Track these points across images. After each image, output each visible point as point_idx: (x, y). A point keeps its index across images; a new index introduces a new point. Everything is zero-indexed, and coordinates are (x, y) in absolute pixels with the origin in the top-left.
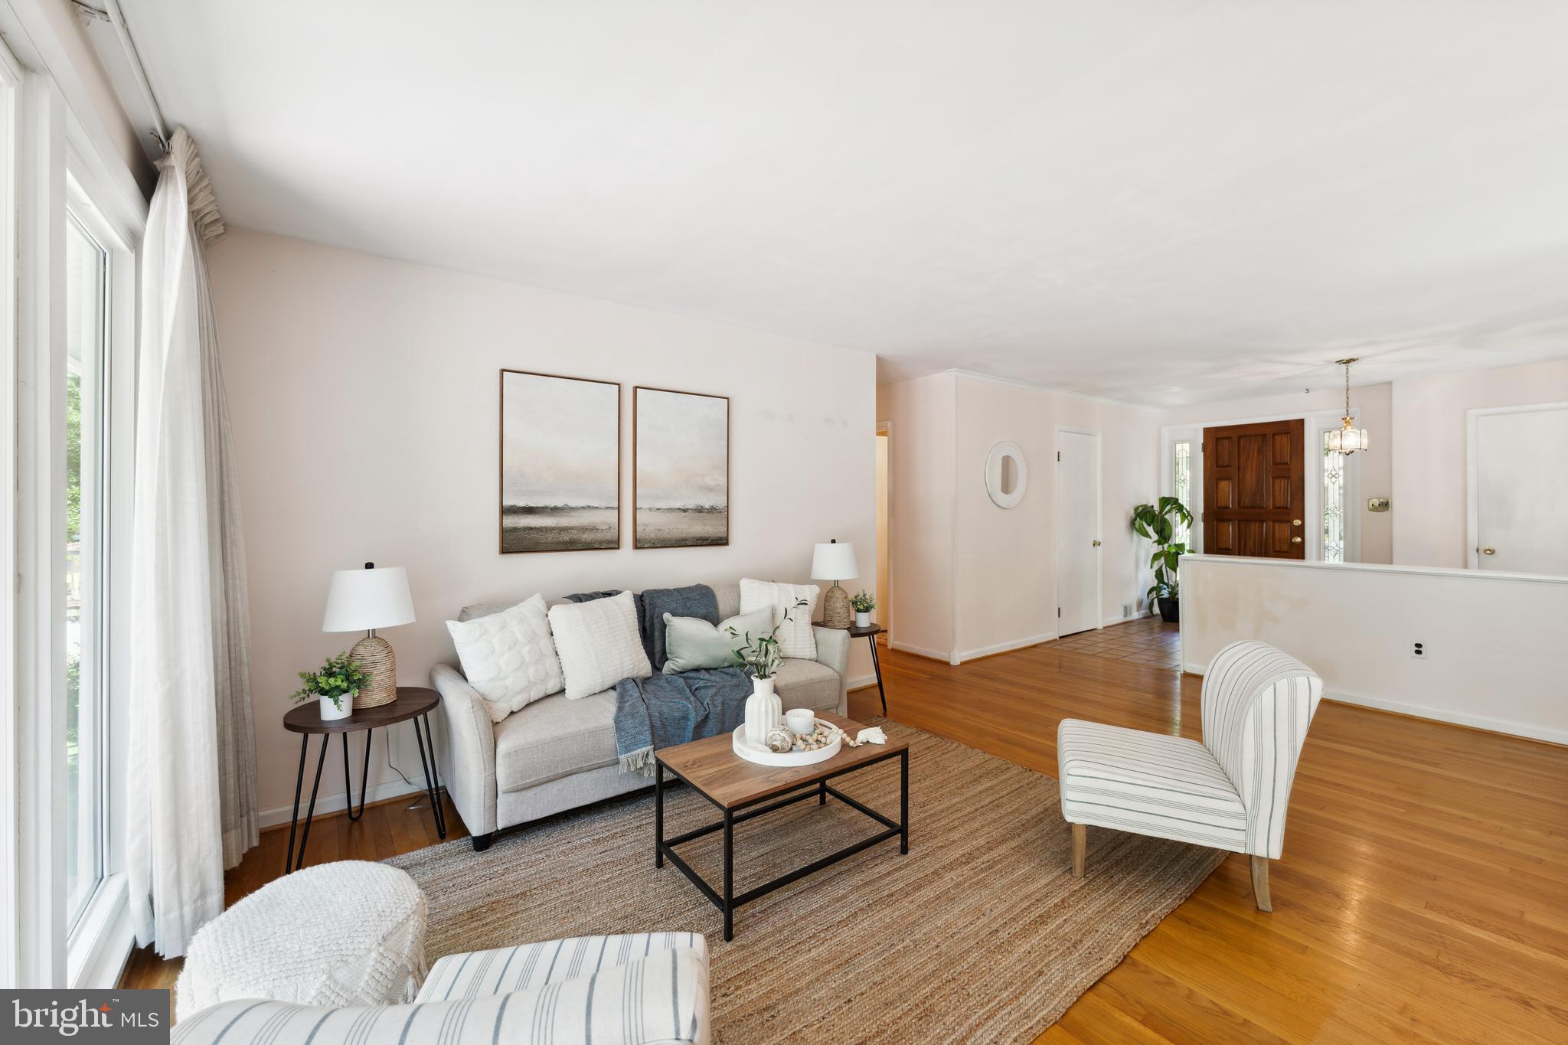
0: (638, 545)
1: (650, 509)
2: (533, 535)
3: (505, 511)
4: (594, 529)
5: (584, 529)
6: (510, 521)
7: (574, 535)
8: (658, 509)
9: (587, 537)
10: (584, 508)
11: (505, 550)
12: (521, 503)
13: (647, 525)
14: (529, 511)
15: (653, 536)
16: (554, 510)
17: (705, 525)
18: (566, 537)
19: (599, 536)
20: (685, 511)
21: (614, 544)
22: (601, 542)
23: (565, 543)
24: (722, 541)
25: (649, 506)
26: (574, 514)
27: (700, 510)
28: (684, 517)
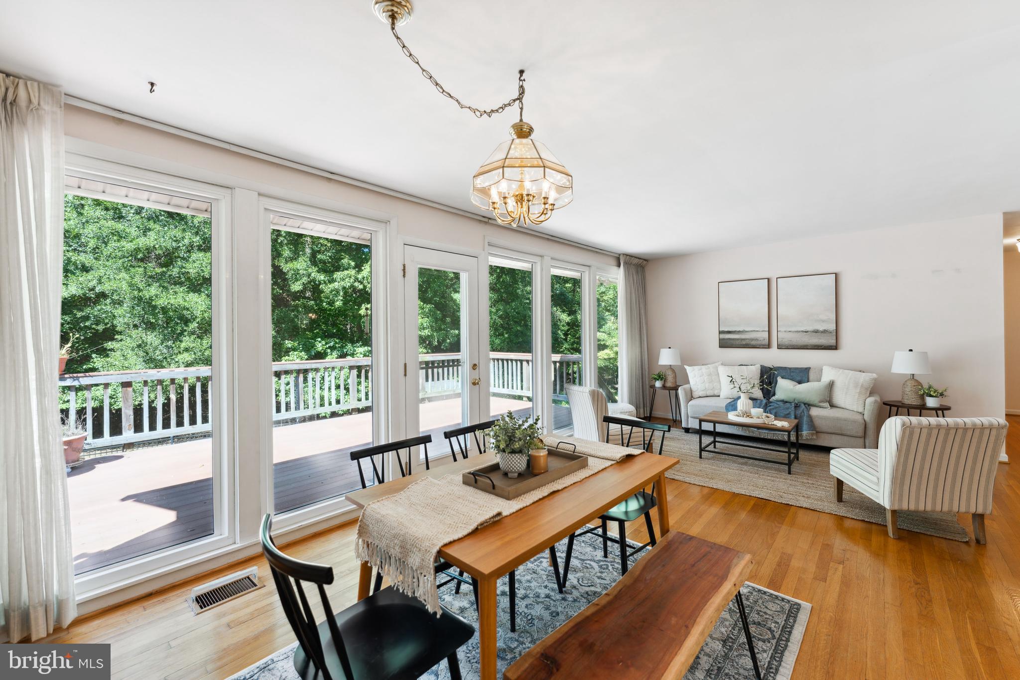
0: (780, 347)
1: (785, 331)
2: (732, 342)
3: (721, 332)
4: (757, 340)
5: (752, 340)
6: (722, 336)
7: (747, 342)
8: (790, 331)
9: (753, 343)
10: (752, 331)
11: (721, 347)
12: (726, 330)
13: (783, 339)
14: (729, 332)
15: (786, 343)
16: (739, 332)
17: (820, 339)
18: (744, 343)
19: (759, 343)
20: (806, 332)
21: (768, 346)
22: (760, 345)
23: (744, 345)
24: (835, 347)
25: (785, 330)
26: (747, 333)
27: (816, 332)
28: (805, 335)
